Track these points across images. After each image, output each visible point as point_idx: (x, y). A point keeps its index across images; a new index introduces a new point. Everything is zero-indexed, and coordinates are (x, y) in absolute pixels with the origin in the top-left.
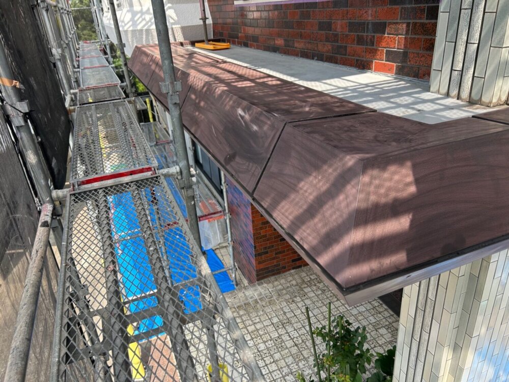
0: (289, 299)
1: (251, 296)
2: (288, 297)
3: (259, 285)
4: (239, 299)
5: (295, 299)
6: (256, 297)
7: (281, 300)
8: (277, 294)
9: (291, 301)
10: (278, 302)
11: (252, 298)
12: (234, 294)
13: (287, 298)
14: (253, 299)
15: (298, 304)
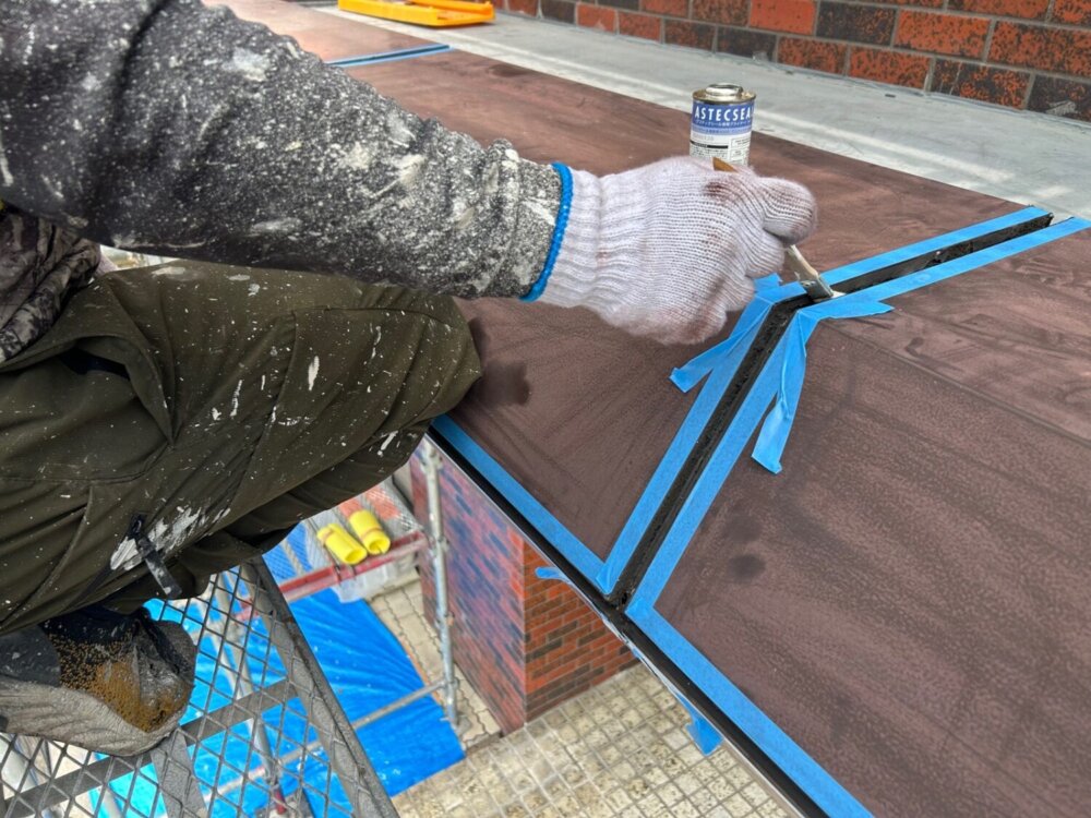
0: (632, 778)
1: (521, 776)
2: (626, 771)
3: (535, 735)
4: (487, 792)
5: (649, 777)
6: (536, 781)
7: (609, 785)
8: (592, 765)
9: (638, 783)
10: (602, 793)
11: (522, 785)
12: (467, 774)
13: (625, 777)
14: (528, 789)
15: (660, 794)
